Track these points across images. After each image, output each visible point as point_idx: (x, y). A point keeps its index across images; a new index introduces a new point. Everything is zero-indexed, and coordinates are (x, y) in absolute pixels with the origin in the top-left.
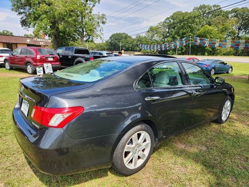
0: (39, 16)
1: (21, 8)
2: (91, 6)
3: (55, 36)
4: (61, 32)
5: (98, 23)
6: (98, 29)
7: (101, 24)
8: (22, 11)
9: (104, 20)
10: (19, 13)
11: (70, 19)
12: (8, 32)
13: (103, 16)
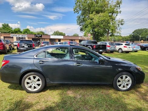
0: (87, 26)
1: (81, 23)
2: (115, 16)
3: (94, 34)
4: (97, 32)
5: (119, 25)
6: (118, 28)
7: (120, 25)
8: (81, 24)
9: (123, 23)
10: (80, 25)
11: (102, 25)
12: (77, 34)
13: (122, 20)
